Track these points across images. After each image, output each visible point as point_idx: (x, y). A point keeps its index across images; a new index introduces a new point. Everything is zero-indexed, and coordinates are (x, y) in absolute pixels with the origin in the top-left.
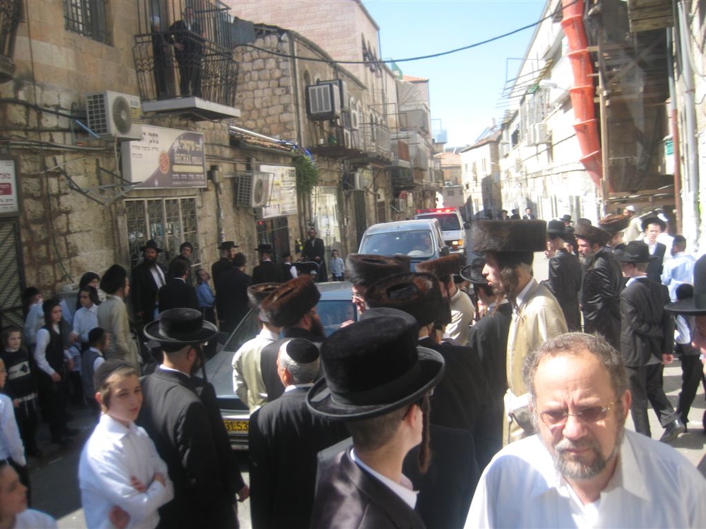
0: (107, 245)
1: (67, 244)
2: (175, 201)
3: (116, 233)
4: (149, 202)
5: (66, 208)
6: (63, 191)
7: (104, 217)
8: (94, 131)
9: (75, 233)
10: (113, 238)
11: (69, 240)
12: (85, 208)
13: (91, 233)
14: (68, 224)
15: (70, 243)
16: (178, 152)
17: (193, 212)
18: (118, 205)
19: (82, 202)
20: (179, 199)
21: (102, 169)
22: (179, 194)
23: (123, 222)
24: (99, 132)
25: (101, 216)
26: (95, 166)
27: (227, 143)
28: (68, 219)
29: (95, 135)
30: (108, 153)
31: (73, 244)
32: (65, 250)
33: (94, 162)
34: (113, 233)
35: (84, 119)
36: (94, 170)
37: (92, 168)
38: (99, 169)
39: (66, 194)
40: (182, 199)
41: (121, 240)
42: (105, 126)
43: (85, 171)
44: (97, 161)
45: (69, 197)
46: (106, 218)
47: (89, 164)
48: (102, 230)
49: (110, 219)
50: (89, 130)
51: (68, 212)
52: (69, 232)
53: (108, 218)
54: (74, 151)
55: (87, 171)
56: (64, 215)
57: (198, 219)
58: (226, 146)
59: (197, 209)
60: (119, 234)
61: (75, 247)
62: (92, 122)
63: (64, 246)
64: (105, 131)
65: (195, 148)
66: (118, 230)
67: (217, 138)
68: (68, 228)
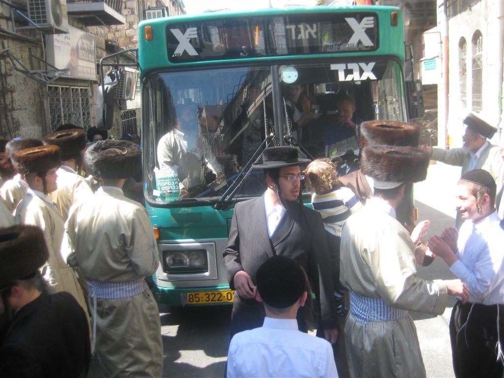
0: (37, 122)
1: (13, 119)
2: (77, 89)
3: (43, 112)
4: (62, 88)
5: (11, 87)
6: (8, 72)
7: (35, 99)
8: (34, 21)
9: (17, 110)
10: (41, 116)
11: (14, 117)
12: (23, 89)
13: (27, 110)
14: (12, 101)
15: (14, 118)
16: (81, 49)
17: (87, 100)
18: (44, 89)
19: (21, 84)
20: (79, 88)
21: (33, 56)
22: (79, 84)
23: (47, 104)
24: (39, 22)
25: (33, 97)
26: (28, 54)
27: (104, 47)
28: (12, 98)
29: (36, 24)
30: (36, 44)
31: (17, 120)
32: (11, 124)
33: (28, 50)
34: (41, 113)
35: (24, 10)
36: (28, 57)
37: (26, 55)
38: (31, 56)
39: (10, 75)
40: (81, 89)
41: (47, 119)
42: (45, 17)
43: (22, 57)
44: (30, 49)
45: (13, 78)
46: (36, 99)
47: (24, 51)
48: (33, 110)
49: (39, 100)
50: (29, 19)
51: (12, 91)
52: (13, 109)
53: (38, 99)
54: (15, 38)
55: (23, 57)
56: (10, 93)
57: (90, 106)
58: (103, 50)
59: (90, 99)
60: (45, 114)
61: (18, 122)
62: (32, 13)
63: (11, 121)
64: (45, 21)
65: (90, 47)
66: (44, 110)
67: (99, 42)
68: (12, 105)
